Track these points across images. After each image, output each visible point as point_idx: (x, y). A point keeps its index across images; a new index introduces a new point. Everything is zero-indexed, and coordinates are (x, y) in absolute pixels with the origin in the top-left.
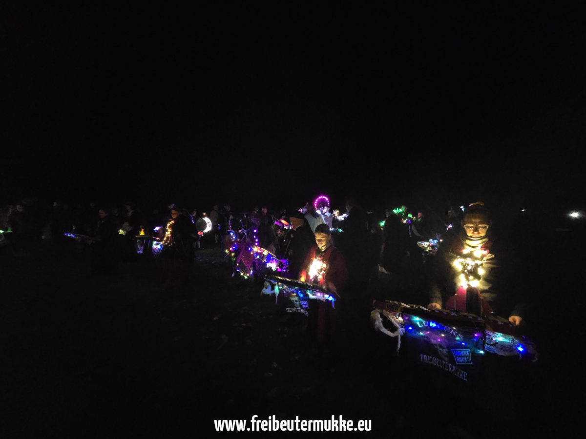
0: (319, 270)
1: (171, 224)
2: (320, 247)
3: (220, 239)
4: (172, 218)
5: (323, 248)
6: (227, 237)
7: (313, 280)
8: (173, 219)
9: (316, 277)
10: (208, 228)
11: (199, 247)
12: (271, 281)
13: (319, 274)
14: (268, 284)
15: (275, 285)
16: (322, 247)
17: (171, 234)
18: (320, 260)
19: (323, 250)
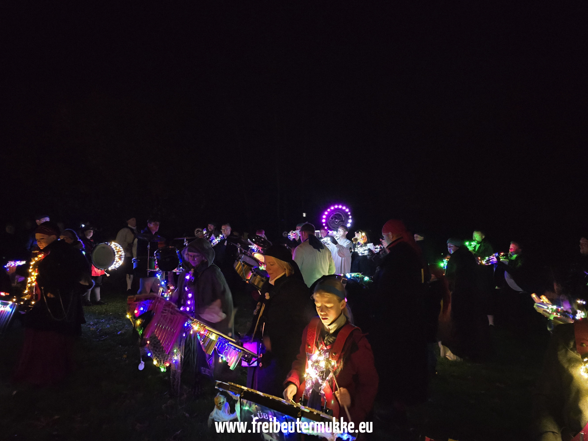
0: (322, 372)
1: (37, 263)
2: (326, 323)
3: (135, 285)
4: (38, 249)
5: (331, 327)
6: (149, 282)
7: (311, 391)
8: (41, 252)
9: (317, 385)
10: (118, 263)
11: (99, 298)
12: (228, 392)
13: (323, 379)
14: (222, 399)
15: (236, 401)
16: (329, 323)
17: (37, 280)
18: (326, 351)
19: (332, 332)
